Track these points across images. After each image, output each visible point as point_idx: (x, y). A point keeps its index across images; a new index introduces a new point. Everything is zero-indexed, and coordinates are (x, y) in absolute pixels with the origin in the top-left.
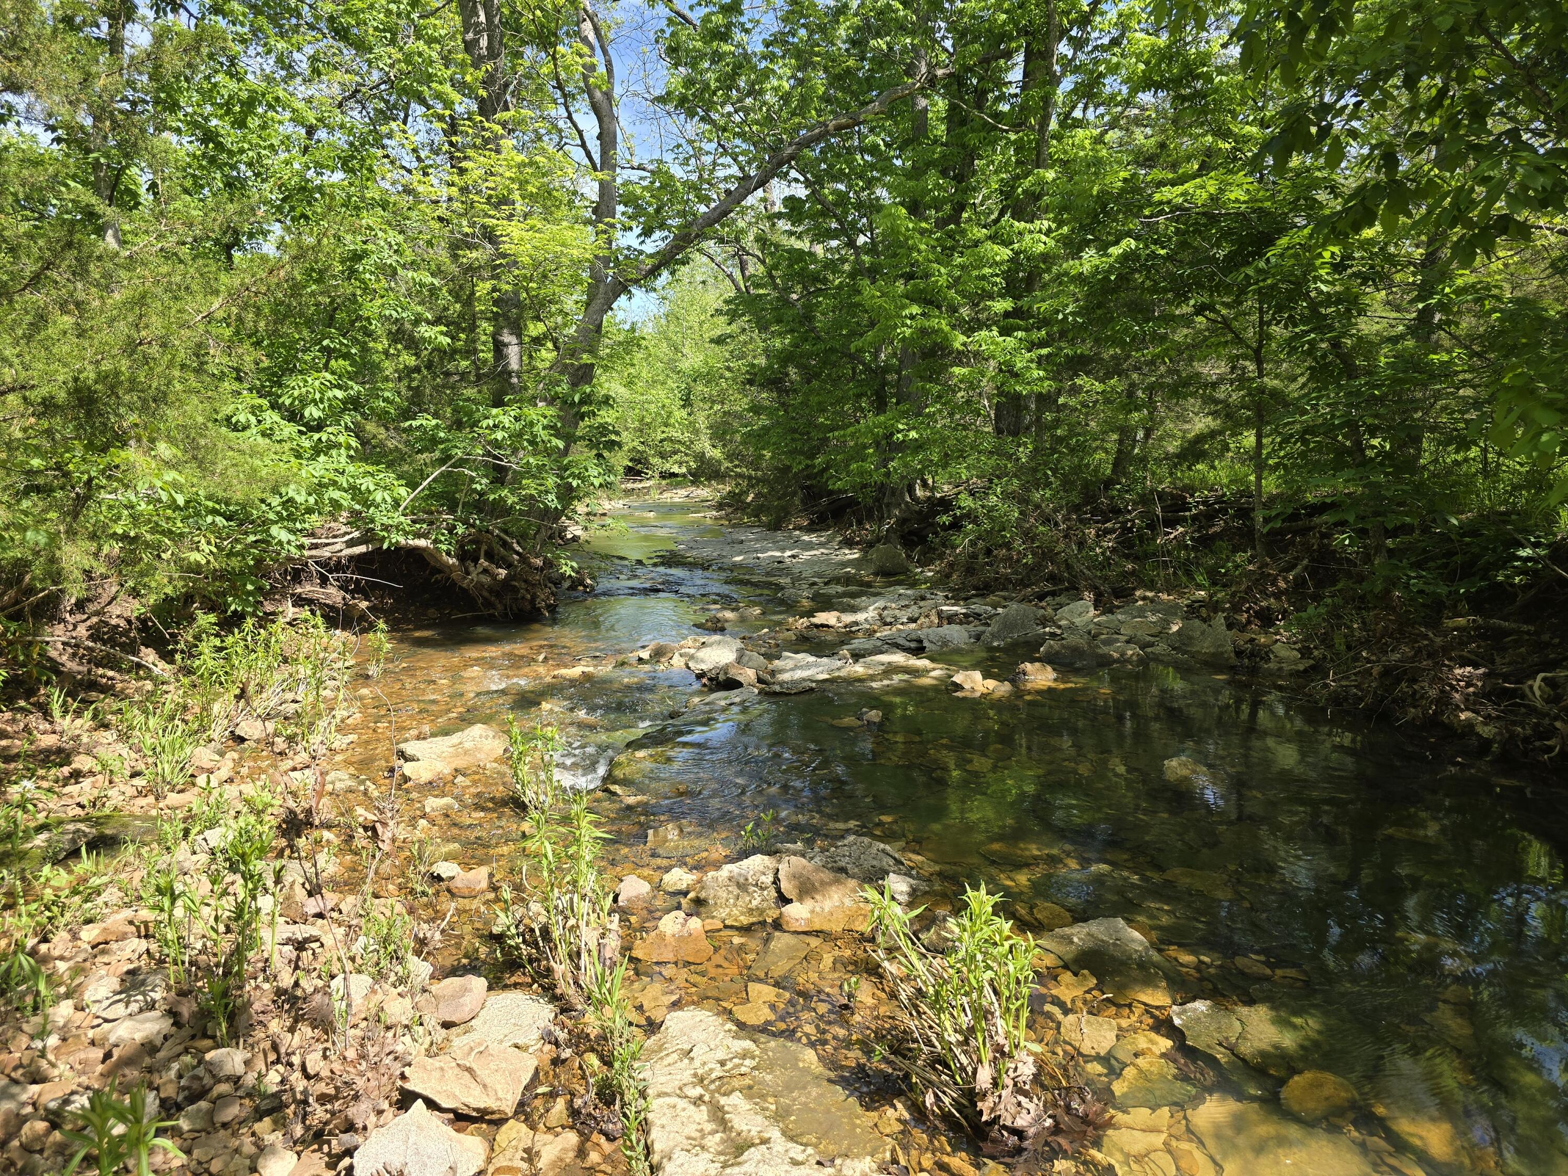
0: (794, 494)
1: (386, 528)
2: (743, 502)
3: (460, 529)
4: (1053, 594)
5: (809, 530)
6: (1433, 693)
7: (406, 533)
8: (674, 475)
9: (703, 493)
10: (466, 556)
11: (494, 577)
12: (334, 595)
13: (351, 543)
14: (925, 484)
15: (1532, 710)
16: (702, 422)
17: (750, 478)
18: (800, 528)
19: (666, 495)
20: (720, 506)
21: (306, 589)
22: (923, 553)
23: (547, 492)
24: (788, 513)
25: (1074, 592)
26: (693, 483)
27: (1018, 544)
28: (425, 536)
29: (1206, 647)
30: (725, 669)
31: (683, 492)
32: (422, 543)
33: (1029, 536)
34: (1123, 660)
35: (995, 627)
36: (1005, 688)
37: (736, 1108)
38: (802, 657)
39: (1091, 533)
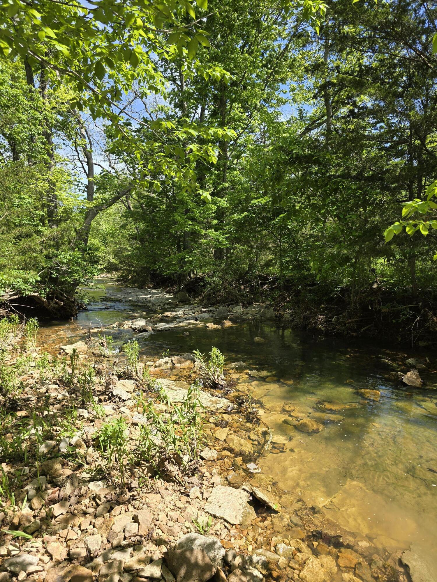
0: (147, 276)
1: (24, 290)
2: (127, 279)
3: (48, 290)
4: (232, 304)
5: (154, 288)
6: (313, 321)
7: (31, 291)
9: (110, 275)
10: (50, 298)
11: (59, 305)
13: (12, 295)
14: (193, 273)
15: (332, 324)
17: (129, 270)
18: (150, 288)
20: (118, 281)
22: (194, 295)
24: (144, 282)
25: (237, 303)
26: (106, 272)
27: (222, 291)
28: (37, 292)
29: (268, 315)
30: (143, 327)
31: (102, 275)
32: (36, 294)
33: (225, 288)
34: (249, 319)
35: (216, 313)
36: (219, 327)
37: (173, 387)
38: (163, 324)
39: (242, 287)
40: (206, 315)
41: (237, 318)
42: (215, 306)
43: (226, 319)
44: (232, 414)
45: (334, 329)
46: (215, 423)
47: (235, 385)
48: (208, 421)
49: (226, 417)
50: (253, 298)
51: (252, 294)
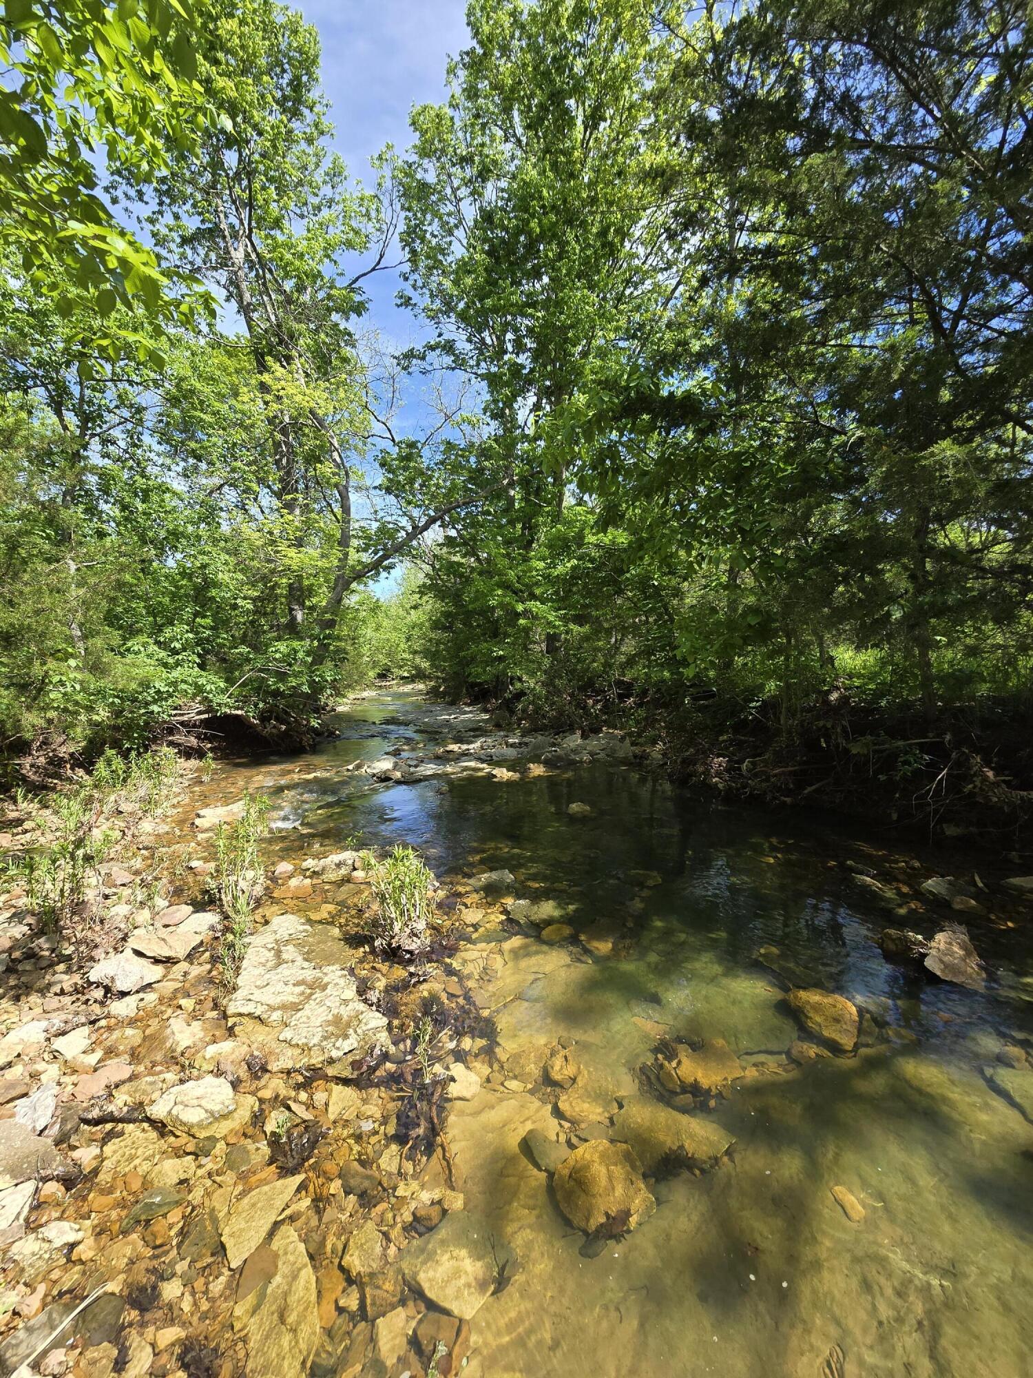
0: (464, 686)
1: (219, 705)
2: (439, 691)
3: (261, 705)
4: (563, 732)
5: (469, 705)
6: (701, 769)
7: (230, 708)
8: (405, 677)
9: (421, 686)
10: (264, 718)
11: (279, 729)
12: (193, 741)
13: (199, 713)
15: (742, 775)
17: (441, 678)
18: (465, 704)
19: (399, 688)
20: (428, 693)
21: (175, 738)
24: (462, 697)
25: (572, 730)
26: (414, 681)
28: (242, 709)
29: (621, 754)
30: (385, 772)
31: (410, 687)
32: (239, 712)
34: (581, 762)
35: (529, 749)
37: (288, 951)
38: (431, 766)
39: (590, 702)
40: (508, 753)
41: (559, 758)
43: (536, 759)
44: (368, 1084)
45: (745, 786)
47: (452, 950)
48: (262, 1126)
49: (338, 1103)
50: (605, 721)
51: (606, 713)
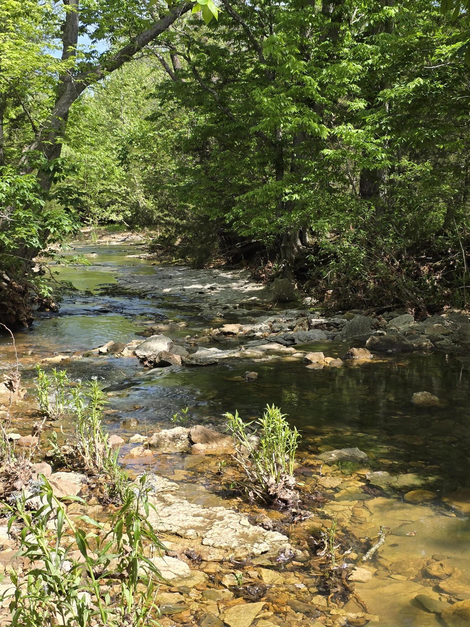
0: (214, 239)
2: (172, 246)
4: (390, 310)
5: (227, 268)
8: (112, 222)
9: (137, 237)
16: (137, 178)
17: (177, 226)
18: (219, 267)
19: (105, 239)
20: (152, 249)
23: (32, 236)
24: (208, 255)
25: (403, 309)
26: (129, 229)
30: (160, 355)
31: (119, 237)
34: (420, 348)
35: (344, 331)
36: (338, 363)
37: (169, 497)
38: (213, 349)
39: (425, 269)
40: (317, 335)
41: (390, 343)
42: (348, 313)
43: (360, 344)
44: (286, 570)
46: (234, 590)
47: (321, 503)
48: (220, 583)
49: (268, 576)
50: (447, 297)
51: (447, 286)
